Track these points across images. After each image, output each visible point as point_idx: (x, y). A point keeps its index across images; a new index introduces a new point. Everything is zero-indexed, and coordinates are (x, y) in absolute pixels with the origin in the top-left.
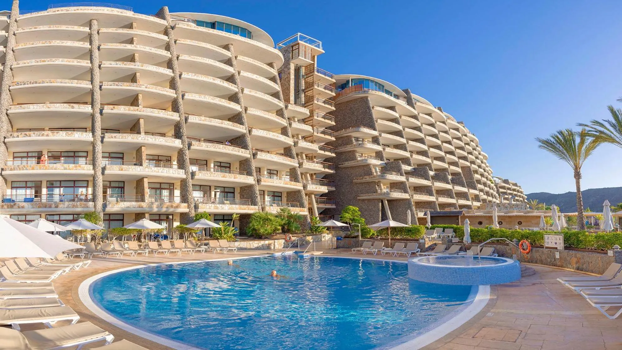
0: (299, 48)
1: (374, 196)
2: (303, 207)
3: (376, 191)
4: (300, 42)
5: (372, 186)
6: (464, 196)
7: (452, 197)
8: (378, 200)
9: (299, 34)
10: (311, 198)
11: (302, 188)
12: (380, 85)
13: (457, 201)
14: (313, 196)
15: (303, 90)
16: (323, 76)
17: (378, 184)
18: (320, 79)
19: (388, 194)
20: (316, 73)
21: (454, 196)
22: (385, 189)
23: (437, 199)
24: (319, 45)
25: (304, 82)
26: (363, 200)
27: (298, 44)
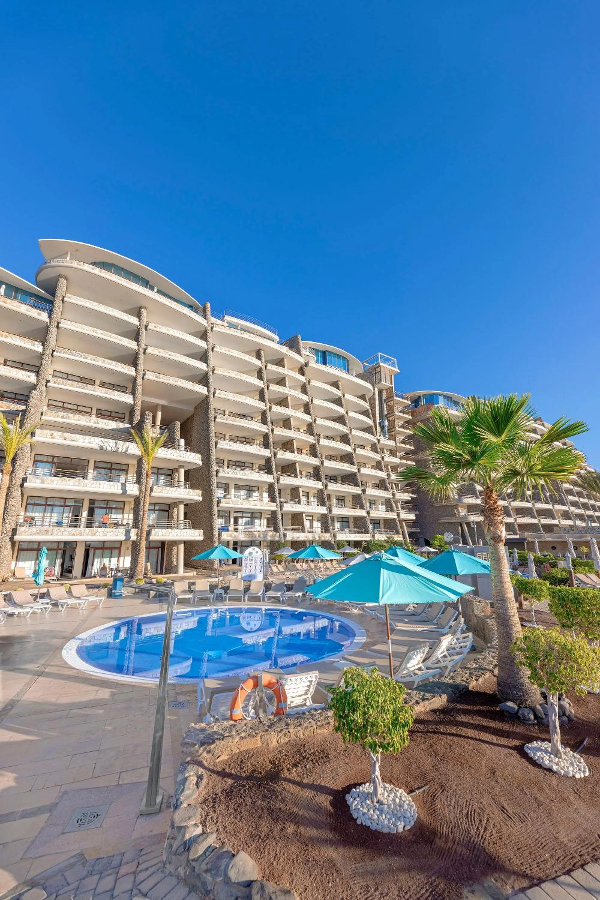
0: (380, 371)
1: (453, 520)
2: (399, 534)
3: (454, 515)
4: (381, 364)
5: (451, 509)
6: (548, 514)
7: (533, 517)
8: (457, 523)
9: (380, 353)
10: (402, 524)
11: (396, 517)
12: (448, 397)
13: (539, 520)
14: (404, 523)
15: (386, 416)
16: (401, 399)
17: (456, 507)
18: (398, 403)
19: (465, 517)
20: (395, 398)
21: (536, 514)
22: (463, 512)
23: (515, 519)
24: (394, 363)
25: (386, 406)
26: (444, 523)
27: (380, 366)
